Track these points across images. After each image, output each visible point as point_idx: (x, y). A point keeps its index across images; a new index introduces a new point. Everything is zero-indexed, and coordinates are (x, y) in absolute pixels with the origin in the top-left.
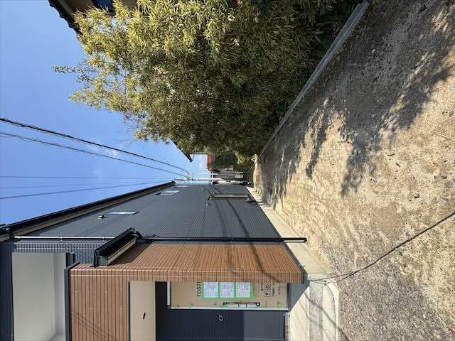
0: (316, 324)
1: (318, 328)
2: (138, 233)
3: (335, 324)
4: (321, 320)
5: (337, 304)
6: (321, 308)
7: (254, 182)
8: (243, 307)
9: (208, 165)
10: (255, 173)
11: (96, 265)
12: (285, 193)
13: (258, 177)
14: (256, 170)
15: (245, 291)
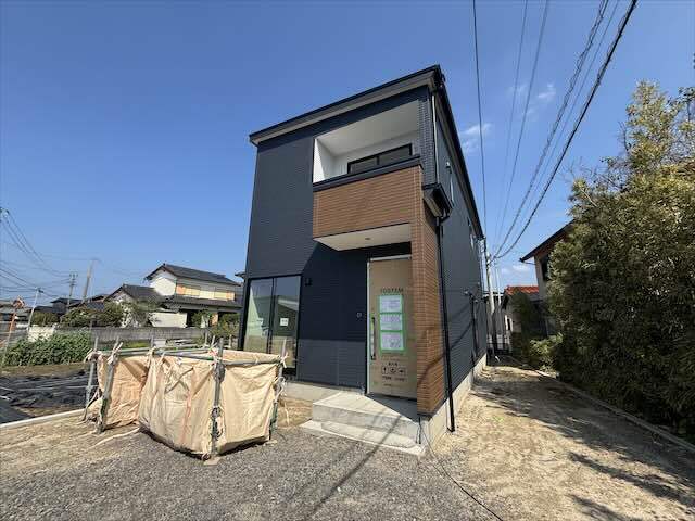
0: (374, 422)
1: (369, 423)
2: (447, 217)
3: (381, 443)
4: (377, 429)
5: (405, 450)
6: (391, 431)
7: (498, 368)
8: (370, 339)
9: (517, 289)
10: (516, 370)
11: (424, 188)
12: (512, 414)
13: (513, 375)
14: (524, 372)
15: (389, 344)
